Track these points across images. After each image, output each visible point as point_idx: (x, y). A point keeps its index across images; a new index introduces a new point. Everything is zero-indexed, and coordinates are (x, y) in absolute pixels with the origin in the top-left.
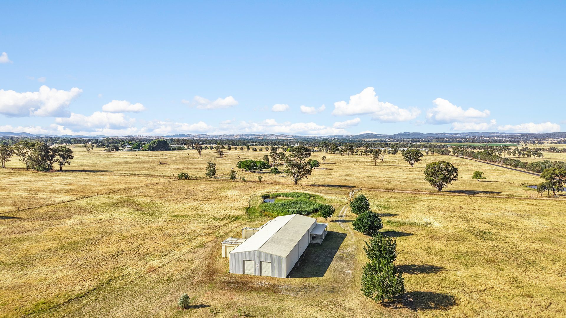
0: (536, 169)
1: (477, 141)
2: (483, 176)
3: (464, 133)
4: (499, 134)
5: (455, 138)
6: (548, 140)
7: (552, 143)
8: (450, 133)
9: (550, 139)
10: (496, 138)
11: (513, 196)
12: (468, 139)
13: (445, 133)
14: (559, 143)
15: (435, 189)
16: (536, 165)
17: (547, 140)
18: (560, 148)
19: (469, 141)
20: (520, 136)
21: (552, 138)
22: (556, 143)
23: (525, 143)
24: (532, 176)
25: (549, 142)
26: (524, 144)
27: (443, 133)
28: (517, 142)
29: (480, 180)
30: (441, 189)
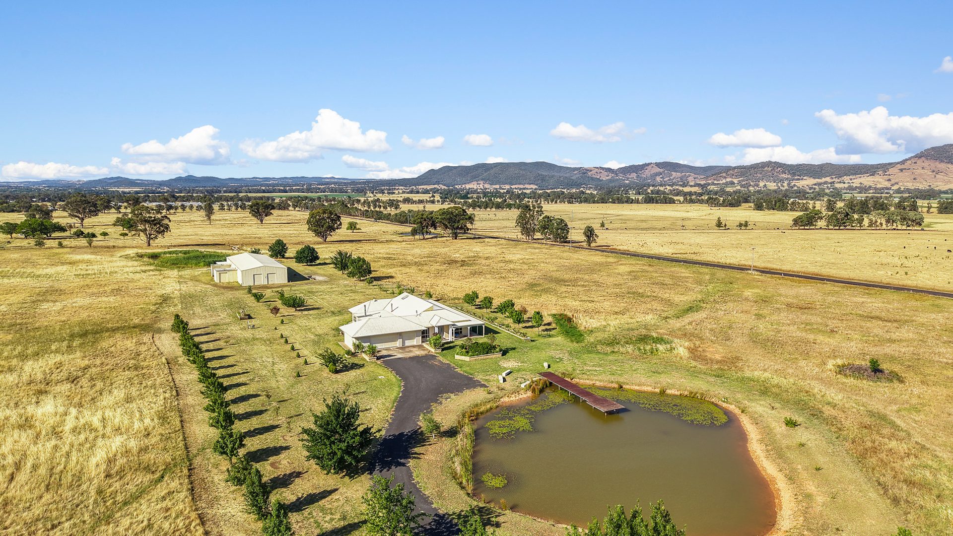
0: (402, 219)
1: (309, 190)
2: (358, 227)
3: (286, 178)
4: (336, 180)
5: (274, 185)
6: (399, 189)
7: (404, 192)
8: (265, 178)
9: (400, 188)
10: (333, 186)
11: (392, 241)
12: (294, 188)
13: (257, 178)
14: (411, 192)
15: (320, 240)
16: (401, 215)
17: (397, 189)
18: (414, 199)
19: (298, 191)
20: (364, 183)
21: (402, 186)
22: (408, 193)
23: (373, 193)
24: (399, 226)
25: (401, 191)
26: (371, 195)
27: (253, 178)
28: (362, 191)
29: (355, 231)
30: (326, 238)
